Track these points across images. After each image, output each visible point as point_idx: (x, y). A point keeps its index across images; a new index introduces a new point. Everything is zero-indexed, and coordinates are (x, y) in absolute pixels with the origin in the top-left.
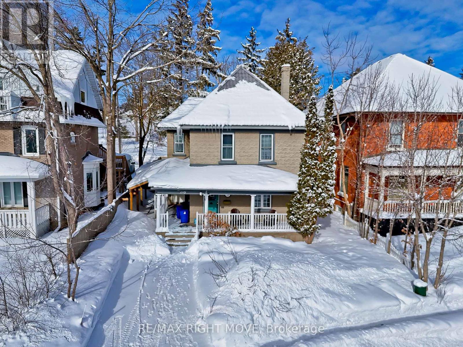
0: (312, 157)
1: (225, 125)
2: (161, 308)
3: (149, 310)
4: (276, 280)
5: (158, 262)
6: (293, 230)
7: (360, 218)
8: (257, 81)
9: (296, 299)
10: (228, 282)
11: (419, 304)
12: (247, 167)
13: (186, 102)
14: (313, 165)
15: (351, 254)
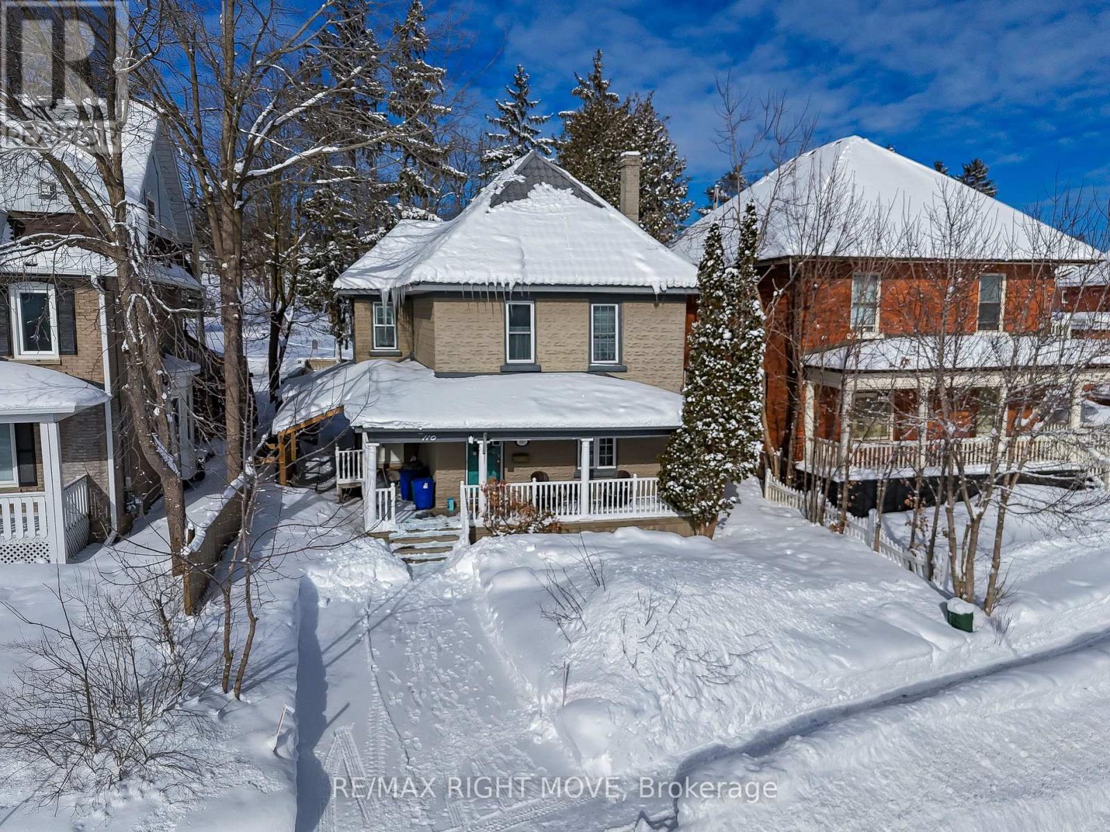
0: (716, 352)
1: (517, 284)
2: (436, 702)
3: (409, 708)
4: (694, 619)
5: (388, 600)
6: (671, 514)
7: (802, 482)
8: (573, 185)
9: (738, 656)
10: (589, 631)
11: (963, 650)
12: (567, 377)
13: (396, 231)
14: (719, 371)
15: (803, 556)
